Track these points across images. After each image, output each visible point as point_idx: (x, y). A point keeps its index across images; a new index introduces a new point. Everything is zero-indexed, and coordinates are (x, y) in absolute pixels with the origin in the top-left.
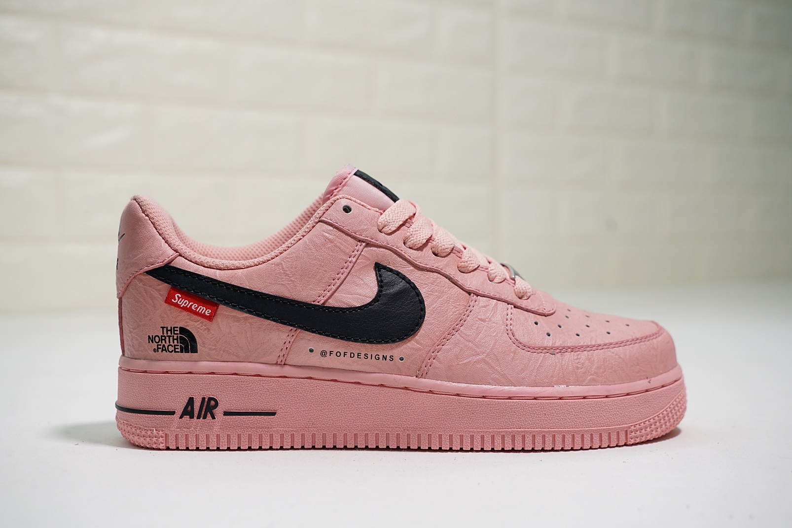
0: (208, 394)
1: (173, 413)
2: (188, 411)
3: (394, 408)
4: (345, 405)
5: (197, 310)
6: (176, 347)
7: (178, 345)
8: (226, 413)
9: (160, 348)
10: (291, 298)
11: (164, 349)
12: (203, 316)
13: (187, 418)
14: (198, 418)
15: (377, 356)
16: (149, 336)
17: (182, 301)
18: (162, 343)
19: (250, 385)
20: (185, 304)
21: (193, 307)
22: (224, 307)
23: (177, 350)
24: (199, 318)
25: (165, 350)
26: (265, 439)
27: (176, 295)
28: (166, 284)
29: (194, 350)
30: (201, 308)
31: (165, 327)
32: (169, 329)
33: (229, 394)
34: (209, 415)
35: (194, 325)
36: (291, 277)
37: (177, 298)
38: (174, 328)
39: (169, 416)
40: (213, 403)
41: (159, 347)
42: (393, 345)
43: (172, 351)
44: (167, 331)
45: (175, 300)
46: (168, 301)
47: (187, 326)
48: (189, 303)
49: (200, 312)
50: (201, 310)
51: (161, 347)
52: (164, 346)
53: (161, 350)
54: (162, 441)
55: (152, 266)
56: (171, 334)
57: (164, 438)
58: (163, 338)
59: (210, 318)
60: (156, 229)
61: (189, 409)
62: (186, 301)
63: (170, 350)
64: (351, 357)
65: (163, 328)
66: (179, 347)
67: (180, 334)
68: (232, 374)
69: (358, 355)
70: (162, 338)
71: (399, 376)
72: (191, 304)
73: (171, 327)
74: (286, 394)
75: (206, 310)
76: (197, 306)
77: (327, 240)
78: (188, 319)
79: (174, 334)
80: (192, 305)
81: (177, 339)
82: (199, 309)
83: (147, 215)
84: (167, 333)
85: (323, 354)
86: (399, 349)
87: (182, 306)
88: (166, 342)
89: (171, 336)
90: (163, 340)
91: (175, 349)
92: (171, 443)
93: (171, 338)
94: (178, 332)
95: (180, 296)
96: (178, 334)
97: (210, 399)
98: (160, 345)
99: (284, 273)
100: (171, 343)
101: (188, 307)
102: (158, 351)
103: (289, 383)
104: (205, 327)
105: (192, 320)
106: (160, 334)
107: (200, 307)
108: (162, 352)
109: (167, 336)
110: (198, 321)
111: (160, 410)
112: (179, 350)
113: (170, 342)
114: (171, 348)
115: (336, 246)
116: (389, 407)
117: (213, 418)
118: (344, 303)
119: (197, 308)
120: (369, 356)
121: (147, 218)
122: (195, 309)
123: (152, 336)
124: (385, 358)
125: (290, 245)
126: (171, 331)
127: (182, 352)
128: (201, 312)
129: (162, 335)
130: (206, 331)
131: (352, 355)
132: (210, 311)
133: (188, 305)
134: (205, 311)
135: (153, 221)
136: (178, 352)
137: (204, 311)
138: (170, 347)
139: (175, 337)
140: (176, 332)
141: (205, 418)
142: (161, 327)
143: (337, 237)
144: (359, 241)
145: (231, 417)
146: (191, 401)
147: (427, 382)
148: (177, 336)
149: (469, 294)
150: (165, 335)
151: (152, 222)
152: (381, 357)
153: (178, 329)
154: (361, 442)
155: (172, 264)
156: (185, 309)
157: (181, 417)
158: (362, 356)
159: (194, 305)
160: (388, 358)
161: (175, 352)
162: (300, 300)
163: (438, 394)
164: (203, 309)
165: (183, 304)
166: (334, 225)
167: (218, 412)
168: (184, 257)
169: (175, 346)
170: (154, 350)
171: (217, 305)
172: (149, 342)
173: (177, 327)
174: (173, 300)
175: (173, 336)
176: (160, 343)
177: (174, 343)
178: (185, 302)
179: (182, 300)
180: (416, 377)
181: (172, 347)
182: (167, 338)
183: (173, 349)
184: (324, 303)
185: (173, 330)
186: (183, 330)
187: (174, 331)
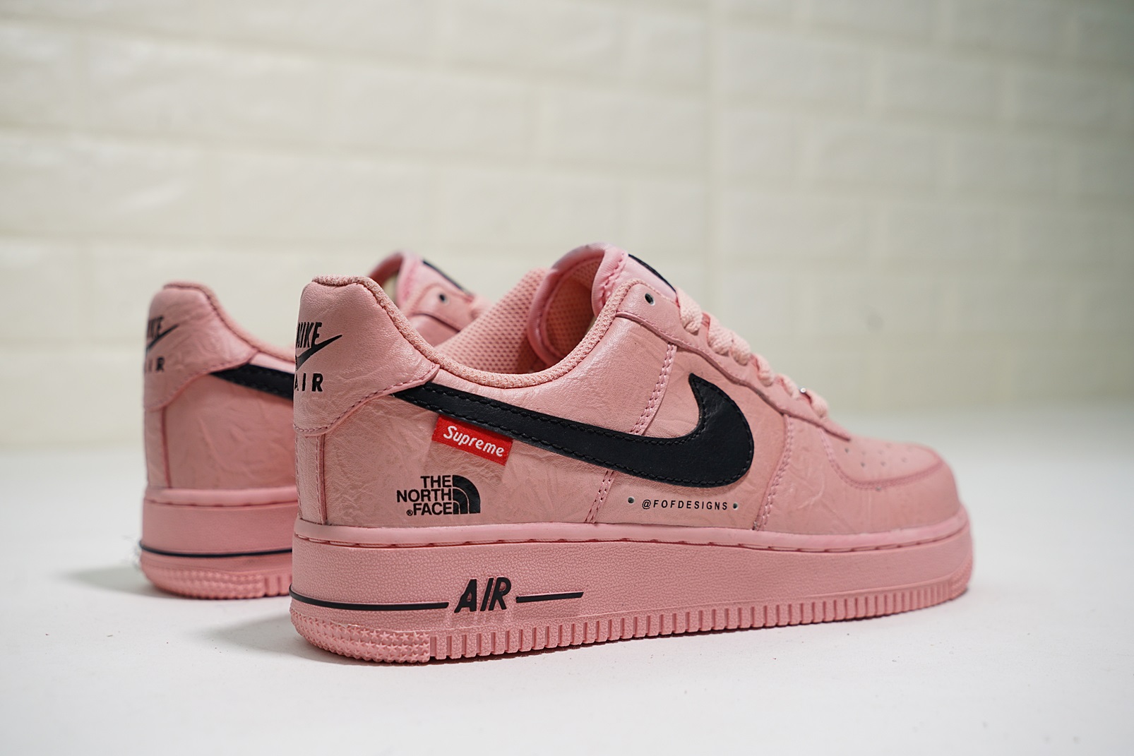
0: (498, 573)
1: (445, 605)
2: (468, 601)
3: (723, 574)
4: (665, 575)
5: (484, 450)
6: (447, 506)
7: (450, 503)
8: (520, 600)
9: (420, 509)
10: (605, 427)
11: (426, 509)
12: (493, 457)
13: (465, 610)
14: (483, 609)
15: (709, 504)
16: (399, 493)
17: (460, 437)
18: (423, 500)
19: (553, 555)
20: (465, 440)
21: (477, 444)
22: (520, 442)
23: (447, 511)
24: (484, 460)
25: (429, 511)
26: (566, 632)
27: (449, 428)
28: (429, 412)
29: (475, 509)
30: (489, 446)
31: (428, 477)
32: (436, 478)
33: (525, 570)
34: (497, 603)
35: (475, 472)
36: (602, 397)
37: (451, 432)
38: (444, 477)
39: (437, 610)
40: (503, 585)
41: (417, 507)
42: (725, 488)
43: (441, 512)
44: (433, 482)
45: (448, 435)
46: (438, 437)
47: (466, 472)
48: (470, 440)
49: (488, 451)
50: (489, 449)
51: (422, 507)
52: (426, 505)
53: (421, 511)
54: (427, 649)
55: (406, 384)
56: (439, 486)
57: (429, 644)
58: (426, 493)
59: (503, 460)
60: (398, 328)
61: (470, 596)
62: (465, 436)
63: (437, 512)
64: (679, 507)
65: (425, 478)
66: (452, 506)
67: (454, 486)
68: (529, 542)
69: (688, 504)
70: (423, 494)
71: (733, 530)
72: (473, 439)
73: (439, 477)
74: (596, 564)
75: (497, 448)
76: (482, 443)
77: (637, 344)
78: (466, 462)
79: (444, 486)
80: (475, 442)
81: (449, 494)
82: (485, 447)
83: (384, 307)
84: (432, 486)
85: (646, 504)
86: (732, 493)
87: (459, 444)
88: (429, 500)
89: (439, 490)
90: (426, 496)
91: (445, 508)
92: (440, 650)
93: (439, 493)
94: (451, 483)
95: (456, 429)
96: (450, 486)
97: (500, 580)
98: (420, 504)
99: (593, 391)
100: (440, 500)
101: (470, 445)
102: (415, 514)
103: (601, 549)
104: (493, 474)
105: (473, 465)
106: (420, 487)
107: (487, 444)
108: (423, 514)
109: (432, 490)
110: (482, 465)
111: (423, 602)
112: (451, 510)
113: (436, 499)
114: (438, 508)
115: (648, 351)
116: (718, 573)
117: (504, 607)
118: (665, 431)
119: (483, 447)
120: (700, 505)
121: (384, 310)
122: (480, 448)
123: (405, 491)
124: (717, 506)
125: (587, 351)
126: (438, 481)
127: (456, 512)
128: (490, 451)
129: (424, 488)
130: (494, 480)
131: (681, 503)
132: (503, 450)
133: (469, 442)
134: (495, 451)
135: (392, 316)
136: (450, 513)
137: (493, 450)
138: (437, 506)
139: (446, 490)
140: (446, 484)
141: (491, 608)
142: (422, 477)
143: (647, 338)
144: (669, 343)
145: (525, 604)
146: (473, 585)
147: (766, 536)
148: (450, 490)
149: (782, 413)
150: (429, 487)
151: (391, 318)
152: (713, 505)
153: (451, 479)
154: (681, 625)
155: (434, 381)
156: (465, 447)
157: (457, 610)
158: (693, 505)
159: (479, 441)
160: (721, 506)
161: (445, 513)
162: (615, 429)
163: (779, 551)
164: (493, 447)
165: (462, 441)
166: (642, 322)
167: (509, 599)
168: (447, 370)
169: (445, 504)
170: (409, 512)
171: (510, 440)
172: (399, 501)
173: (449, 476)
174: (445, 435)
175: (443, 490)
176: (419, 501)
177: (443, 499)
178: (464, 438)
179: (459, 434)
180: (753, 529)
181: (441, 505)
182: (432, 494)
183: (442, 508)
184: (644, 434)
185: (441, 480)
186: (458, 480)
187: (444, 481)
